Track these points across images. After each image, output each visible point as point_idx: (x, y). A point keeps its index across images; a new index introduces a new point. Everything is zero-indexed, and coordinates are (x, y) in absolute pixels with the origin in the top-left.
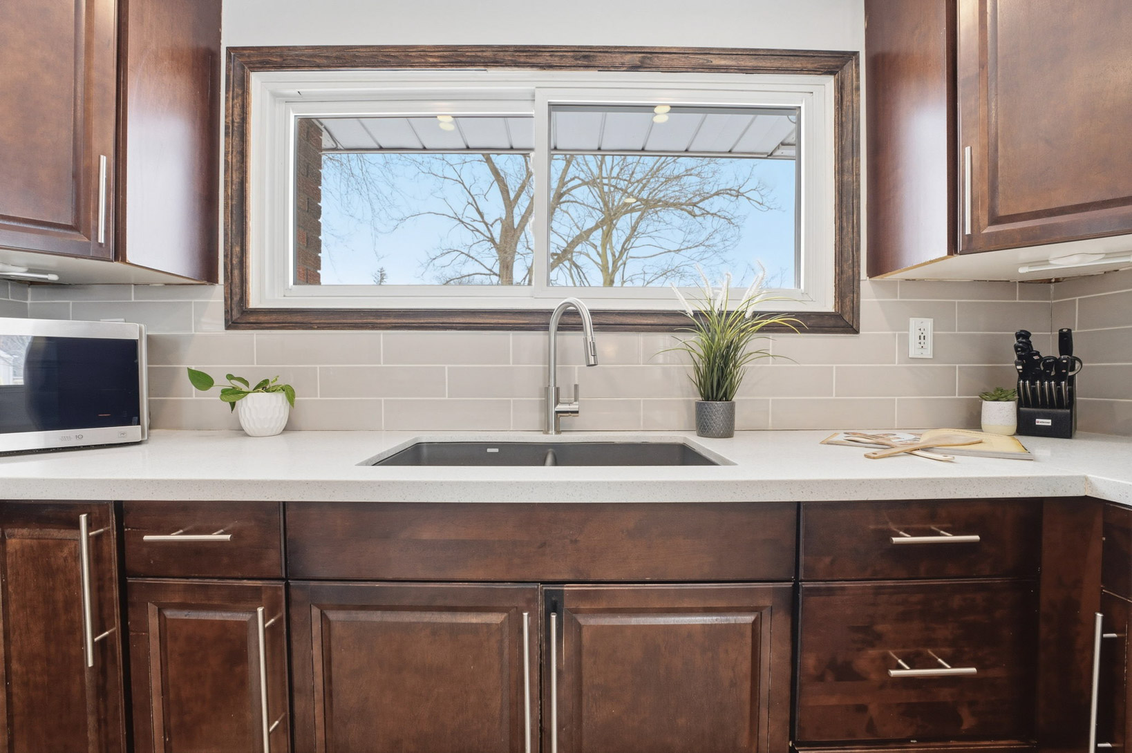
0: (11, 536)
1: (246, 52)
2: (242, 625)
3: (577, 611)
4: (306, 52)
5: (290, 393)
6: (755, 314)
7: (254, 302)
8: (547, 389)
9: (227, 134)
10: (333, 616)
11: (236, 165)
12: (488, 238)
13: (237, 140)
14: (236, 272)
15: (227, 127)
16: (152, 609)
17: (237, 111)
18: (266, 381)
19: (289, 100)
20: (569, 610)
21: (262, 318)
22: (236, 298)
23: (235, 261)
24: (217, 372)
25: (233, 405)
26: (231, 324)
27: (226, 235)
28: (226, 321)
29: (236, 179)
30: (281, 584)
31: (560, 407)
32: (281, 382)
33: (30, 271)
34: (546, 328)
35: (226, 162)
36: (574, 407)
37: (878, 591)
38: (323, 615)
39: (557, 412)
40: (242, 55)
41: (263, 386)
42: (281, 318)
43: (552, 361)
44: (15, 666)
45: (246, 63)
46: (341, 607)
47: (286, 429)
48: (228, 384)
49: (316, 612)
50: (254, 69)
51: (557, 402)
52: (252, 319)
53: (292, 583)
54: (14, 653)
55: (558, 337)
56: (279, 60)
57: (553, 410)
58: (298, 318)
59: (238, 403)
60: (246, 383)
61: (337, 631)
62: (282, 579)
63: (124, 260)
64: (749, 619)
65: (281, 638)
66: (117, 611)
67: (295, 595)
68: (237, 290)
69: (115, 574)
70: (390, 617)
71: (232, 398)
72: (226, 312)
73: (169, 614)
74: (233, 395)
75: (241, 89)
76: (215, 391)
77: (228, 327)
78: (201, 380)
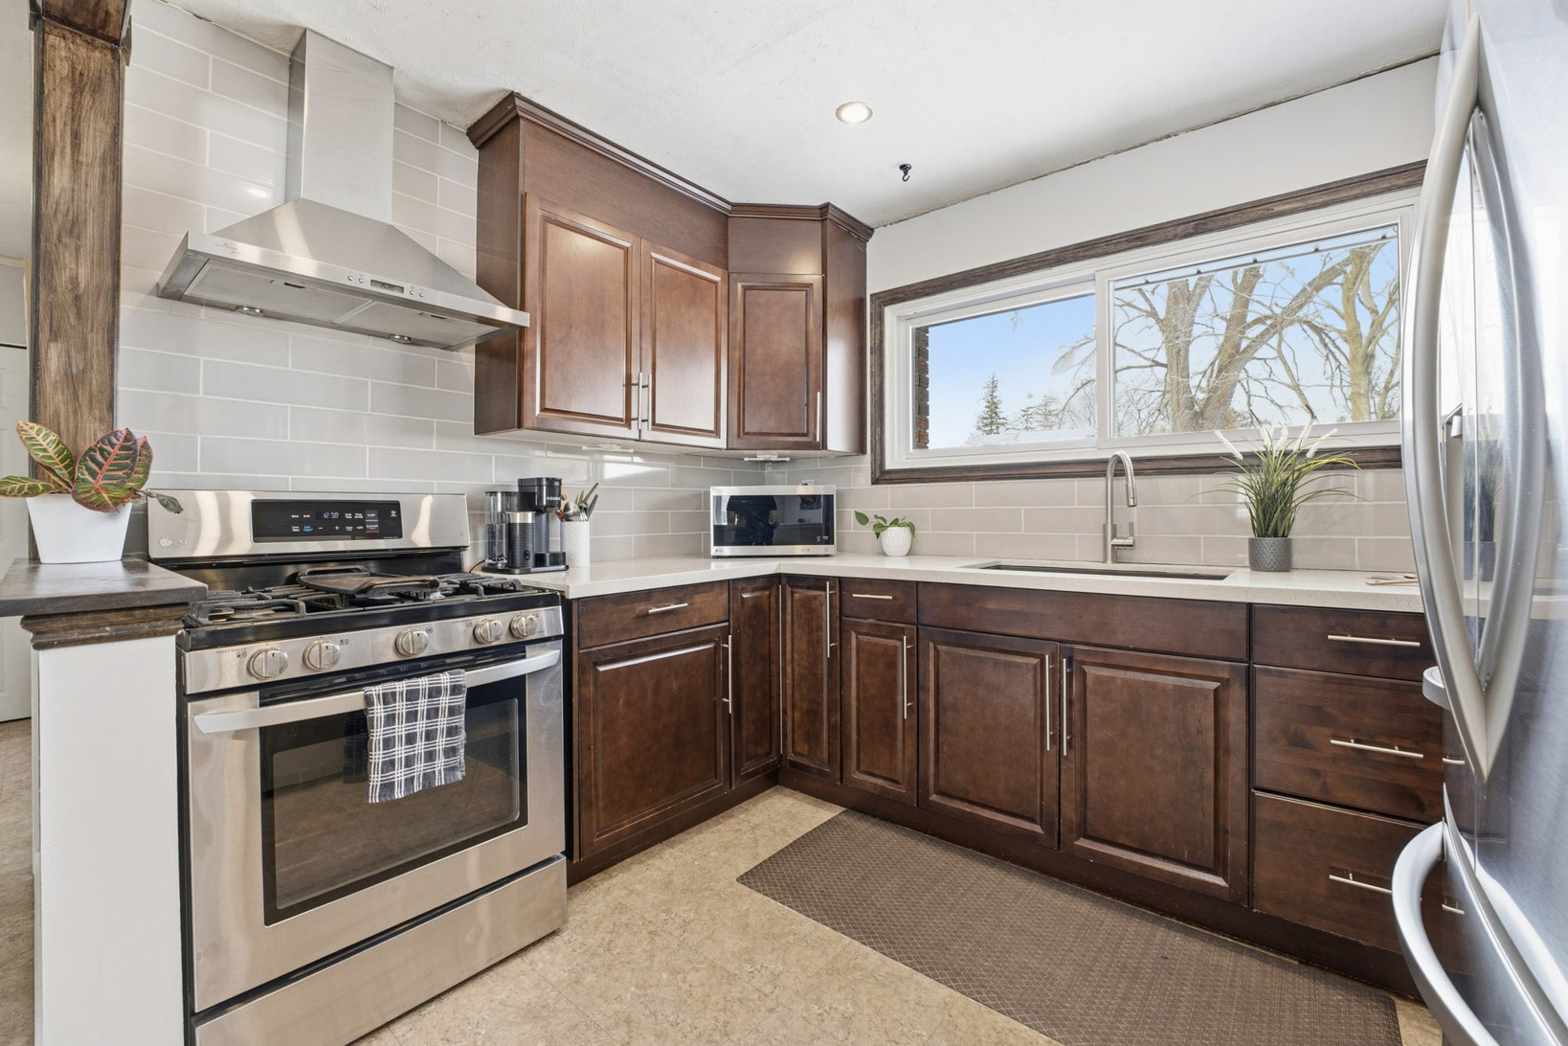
0: (796, 592)
1: (882, 295)
2: (895, 647)
3: (1084, 663)
4: (919, 286)
5: (912, 528)
6: (1319, 453)
7: (889, 466)
8: (1105, 527)
9: (871, 353)
10: (940, 647)
11: (877, 373)
12: (1146, 312)
13: (877, 356)
14: (878, 446)
15: (871, 349)
16: (853, 634)
17: (877, 336)
18: (897, 520)
19: (909, 319)
20: (1078, 661)
21: (894, 476)
22: (878, 463)
23: (877, 438)
24: (869, 513)
25: (878, 535)
26: (875, 481)
27: (872, 421)
28: (872, 479)
29: (877, 383)
30: (915, 627)
31: (1116, 541)
32: (908, 521)
33: (779, 457)
34: (1103, 474)
35: (871, 372)
36: (1130, 541)
37: (1328, 680)
38: (935, 648)
39: (1113, 546)
40: (880, 298)
41: (895, 523)
42: (906, 475)
43: (1110, 499)
44: (796, 656)
45: (882, 302)
46: (946, 644)
47: (908, 555)
48: (876, 521)
49: (931, 645)
50: (885, 305)
51: (1114, 536)
52: (888, 477)
53: (920, 627)
54: (795, 650)
55: (1115, 482)
56: (902, 296)
57: (1110, 543)
58: (917, 475)
59: (882, 533)
60: (885, 521)
61: (943, 656)
62: (913, 624)
63: (826, 449)
65: (915, 655)
66: (838, 633)
67: (921, 633)
68: (878, 458)
69: (838, 614)
70: (971, 652)
71: (878, 530)
72: (872, 473)
73: (860, 637)
74: (879, 529)
75: (879, 319)
76: (870, 525)
77: (873, 484)
78: (862, 519)
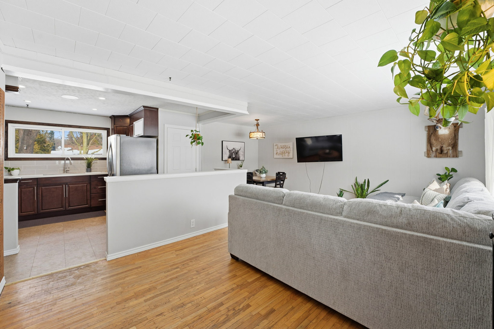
3: (69, 185)
6: (95, 158)
7: (9, 157)
14: (6, 152)
17: (6, 129)
22: (6, 156)
26: (5, 160)
29: (6, 139)
34: (64, 160)
36: (68, 170)
38: (41, 188)
42: (15, 159)
50: (9, 123)
52: (9, 159)
53: (38, 185)
56: (15, 122)
57: (65, 170)
58: (19, 159)
64: (86, 185)
70: (49, 187)
73: (22, 189)
75: (7, 125)
